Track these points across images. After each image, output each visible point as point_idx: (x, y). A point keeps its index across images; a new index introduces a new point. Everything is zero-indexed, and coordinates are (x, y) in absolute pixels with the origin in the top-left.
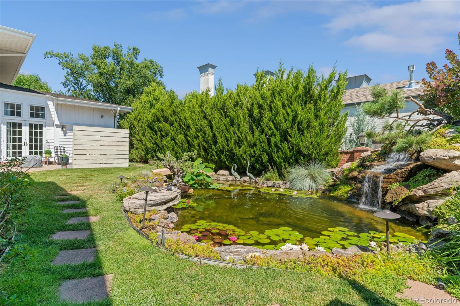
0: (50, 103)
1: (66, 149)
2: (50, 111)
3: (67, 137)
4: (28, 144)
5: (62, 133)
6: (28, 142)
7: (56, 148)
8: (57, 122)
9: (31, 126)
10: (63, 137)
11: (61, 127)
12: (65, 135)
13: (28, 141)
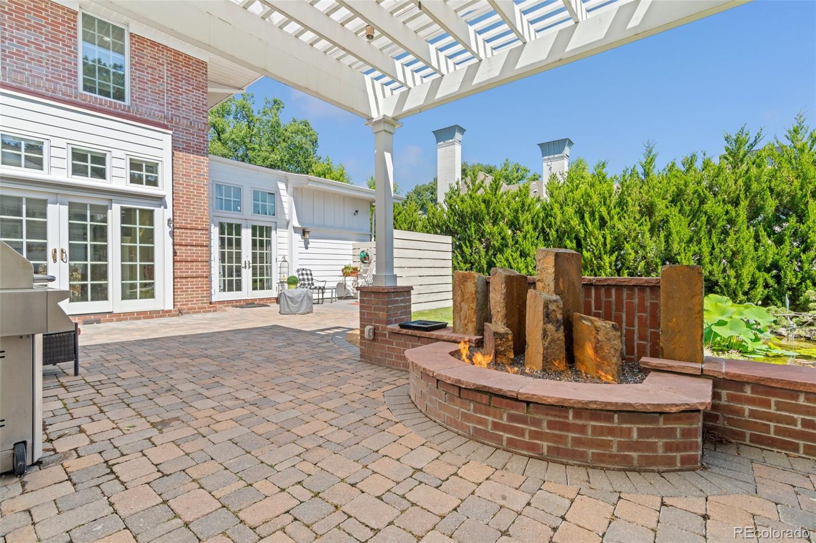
0: (282, 186)
1: (313, 272)
2: (281, 201)
3: (309, 250)
4: (251, 265)
5: (303, 244)
6: (251, 262)
7: (300, 272)
8: (296, 223)
9: (254, 228)
10: (304, 250)
11: (302, 231)
12: (307, 248)
13: (250, 259)
